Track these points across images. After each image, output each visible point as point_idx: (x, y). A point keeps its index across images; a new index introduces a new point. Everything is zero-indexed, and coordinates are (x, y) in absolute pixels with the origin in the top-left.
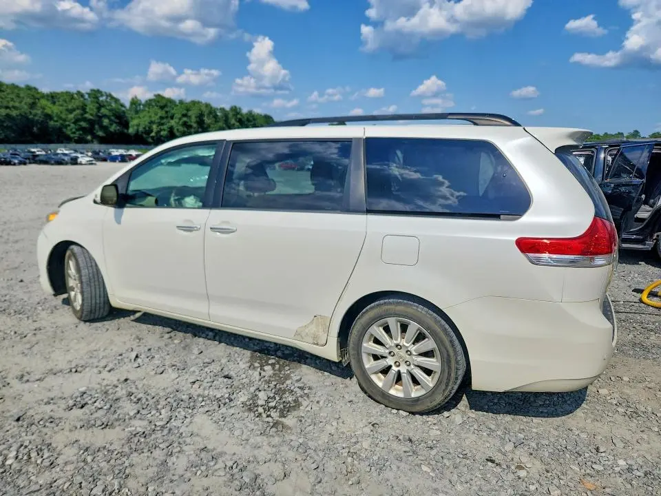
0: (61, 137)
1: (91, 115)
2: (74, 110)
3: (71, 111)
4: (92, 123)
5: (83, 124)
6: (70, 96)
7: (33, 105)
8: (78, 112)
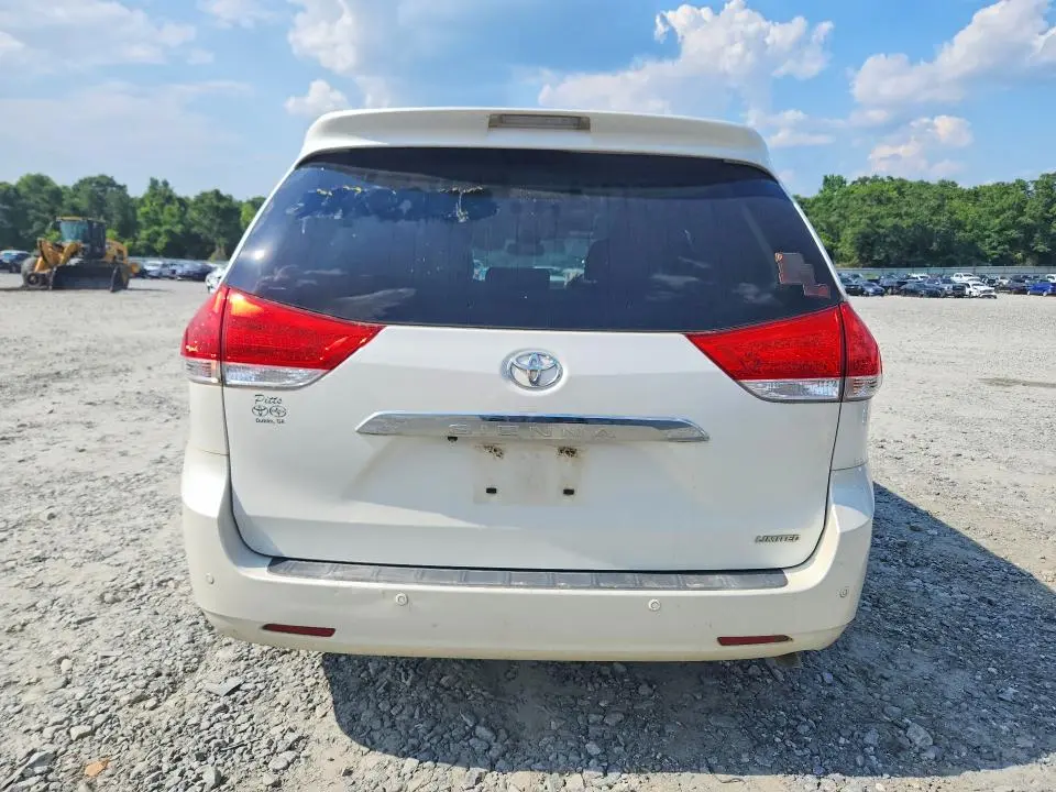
0: (969, 255)
1: (1033, 217)
2: (1003, 211)
3: (997, 214)
4: (1029, 231)
5: (1014, 233)
6: (1004, 189)
7: (937, 210)
8: (1009, 213)
